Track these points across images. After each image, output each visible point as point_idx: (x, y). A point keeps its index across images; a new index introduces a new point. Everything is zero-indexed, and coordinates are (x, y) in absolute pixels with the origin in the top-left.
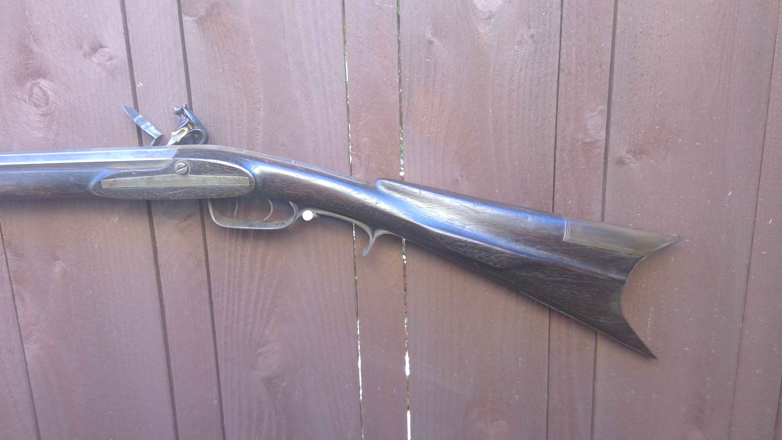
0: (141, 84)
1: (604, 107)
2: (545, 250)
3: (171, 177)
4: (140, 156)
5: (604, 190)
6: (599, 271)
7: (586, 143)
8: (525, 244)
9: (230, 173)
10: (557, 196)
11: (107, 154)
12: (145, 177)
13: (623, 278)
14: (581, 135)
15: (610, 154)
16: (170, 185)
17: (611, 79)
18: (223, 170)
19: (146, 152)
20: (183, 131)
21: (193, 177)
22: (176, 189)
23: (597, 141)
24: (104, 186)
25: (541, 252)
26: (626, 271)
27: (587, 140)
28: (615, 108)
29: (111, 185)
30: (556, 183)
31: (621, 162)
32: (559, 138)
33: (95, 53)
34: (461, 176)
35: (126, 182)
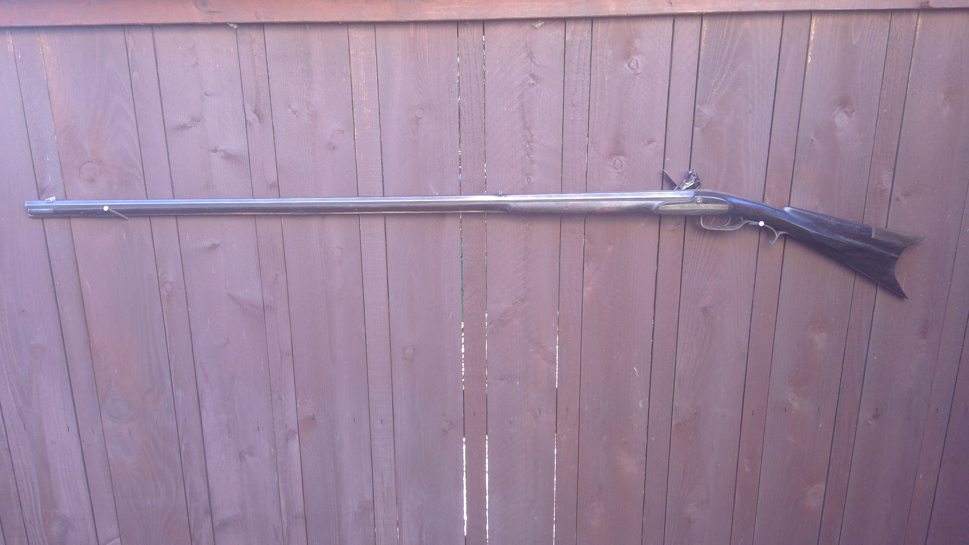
0: (668, 159)
1: (892, 173)
2: (863, 242)
3: (692, 205)
4: (677, 195)
5: (888, 213)
6: (887, 253)
7: (881, 190)
8: (853, 239)
9: (720, 204)
10: (865, 216)
11: (661, 193)
12: (680, 205)
13: (898, 257)
14: (879, 186)
15: (893, 196)
16: (691, 209)
17: (896, 159)
18: (717, 202)
19: (680, 193)
20: (692, 182)
21: (703, 205)
22: (693, 210)
23: (887, 189)
24: (660, 209)
25: (861, 243)
26: (899, 253)
27: (882, 188)
28: (896, 174)
29: (664, 208)
30: (866, 209)
31: (898, 199)
32: (869, 187)
33: (650, 144)
34: (819, 205)
35: (671, 207)
